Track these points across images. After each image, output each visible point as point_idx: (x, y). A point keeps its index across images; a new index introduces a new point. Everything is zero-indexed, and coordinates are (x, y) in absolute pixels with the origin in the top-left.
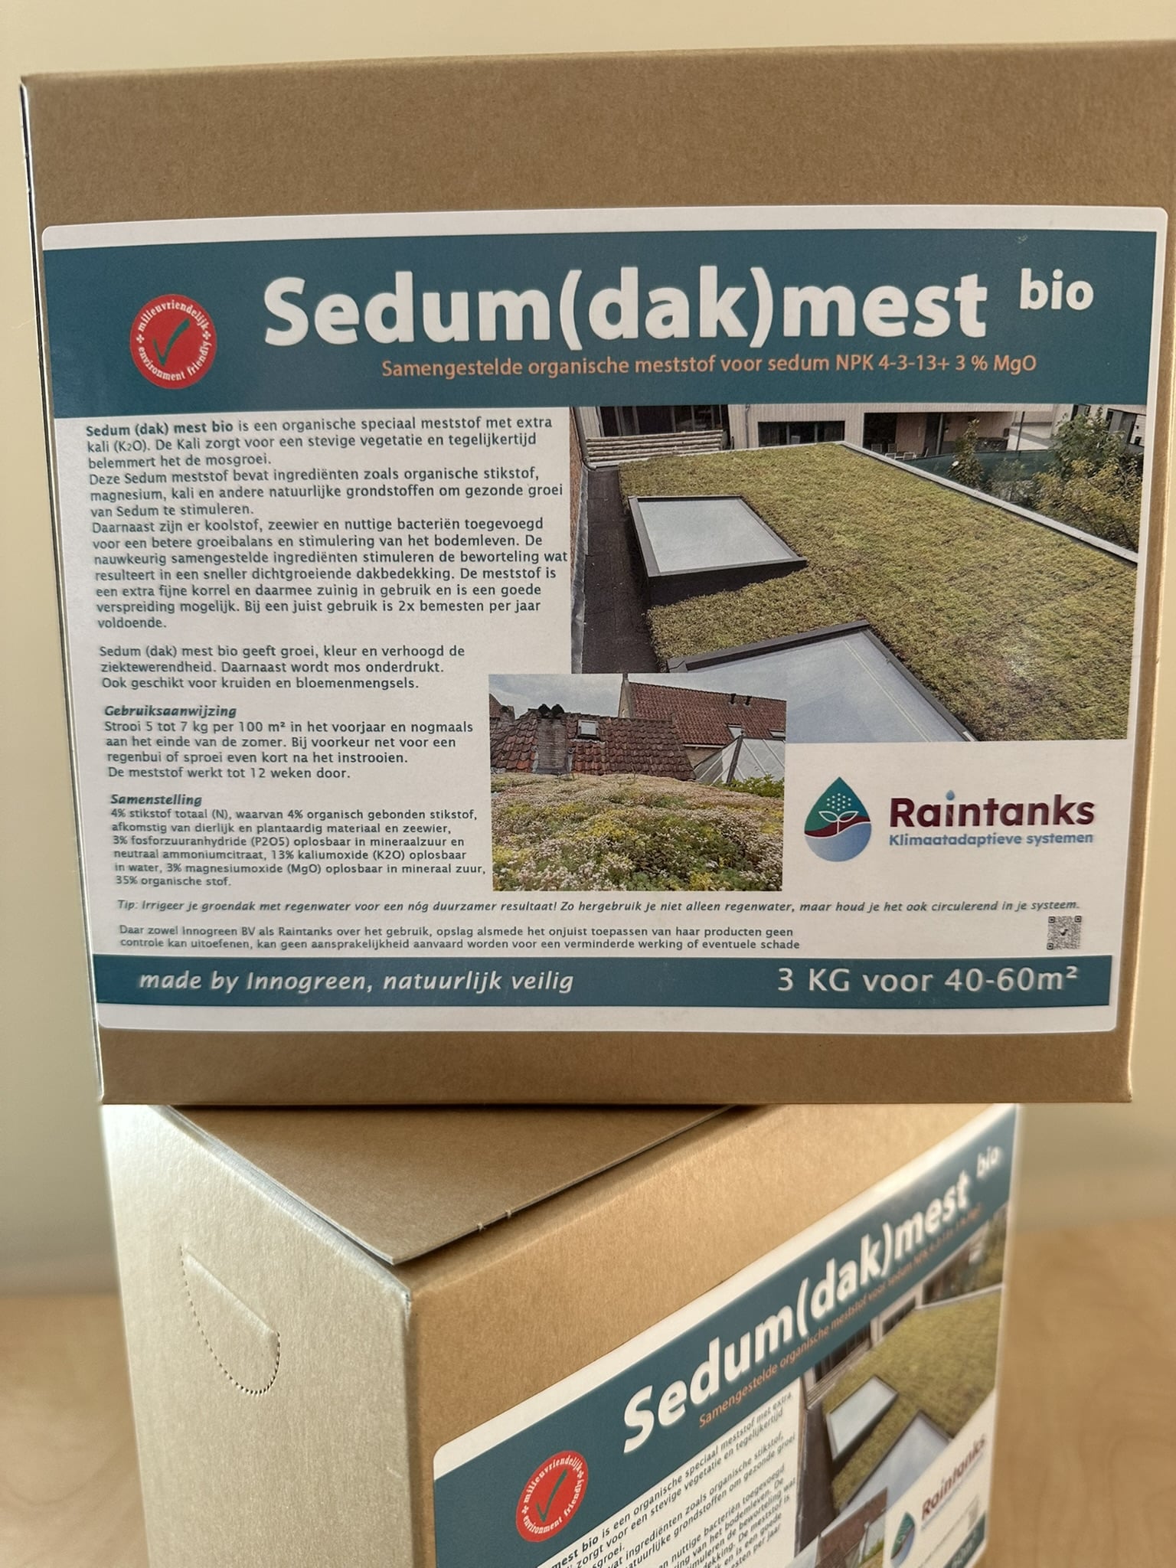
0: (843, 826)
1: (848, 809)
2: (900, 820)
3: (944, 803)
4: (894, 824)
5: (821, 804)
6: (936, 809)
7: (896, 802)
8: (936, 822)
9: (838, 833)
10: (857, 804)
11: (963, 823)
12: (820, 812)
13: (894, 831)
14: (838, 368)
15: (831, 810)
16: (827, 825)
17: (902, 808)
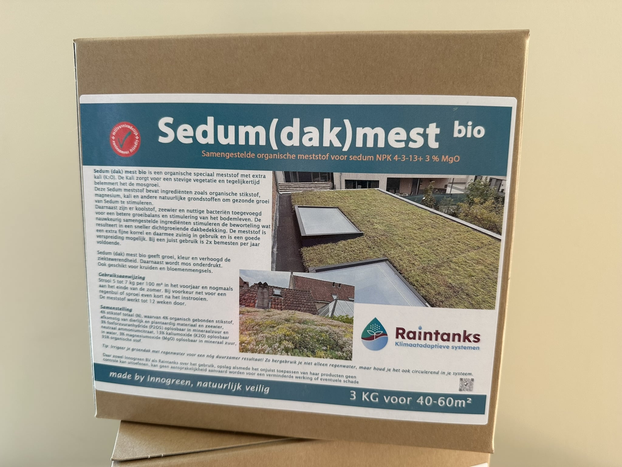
0: (377, 337)
1: (379, 330)
2: (400, 336)
3: (417, 331)
4: (397, 337)
5: (368, 327)
6: (414, 333)
7: (398, 329)
8: (414, 338)
9: (375, 339)
10: (382, 328)
11: (425, 339)
12: (368, 331)
13: (397, 340)
14: (377, 160)
15: (372, 330)
16: (370, 336)
17: (401, 331)
